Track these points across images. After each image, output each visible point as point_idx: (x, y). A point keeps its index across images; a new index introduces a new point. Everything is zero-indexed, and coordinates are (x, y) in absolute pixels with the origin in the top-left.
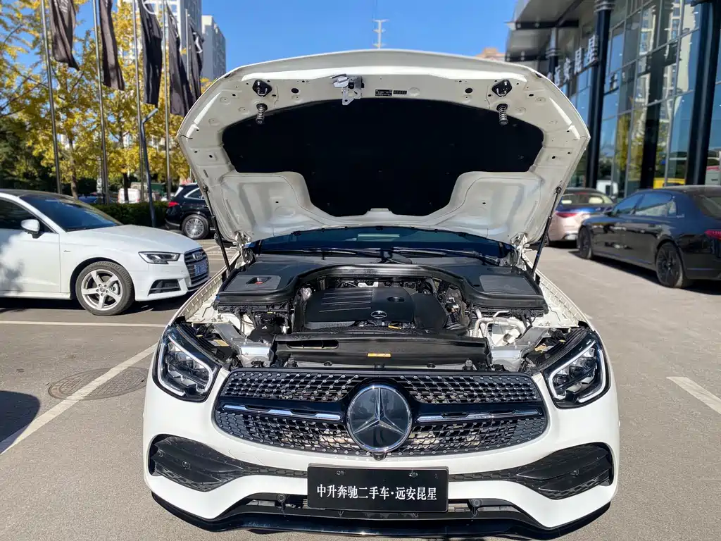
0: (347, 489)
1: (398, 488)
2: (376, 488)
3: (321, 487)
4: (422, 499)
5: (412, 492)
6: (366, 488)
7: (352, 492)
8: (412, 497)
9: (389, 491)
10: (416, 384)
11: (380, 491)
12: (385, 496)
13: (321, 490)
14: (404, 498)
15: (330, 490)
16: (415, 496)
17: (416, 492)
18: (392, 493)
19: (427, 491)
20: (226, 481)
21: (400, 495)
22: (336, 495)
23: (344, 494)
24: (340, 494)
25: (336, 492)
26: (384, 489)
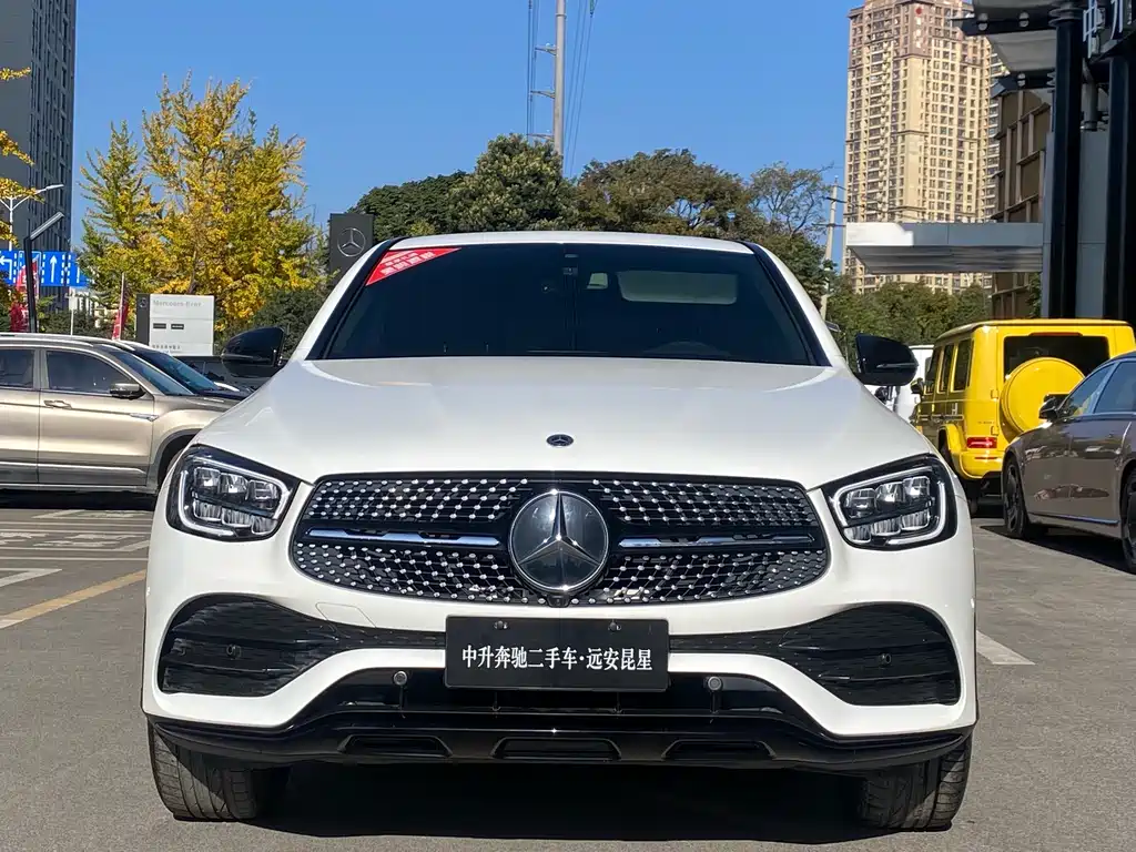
0: (510, 653)
1: (590, 651)
2: (556, 649)
3: (469, 651)
4: (629, 668)
5: (613, 656)
6: (540, 651)
7: (520, 658)
8: (612, 665)
9: (577, 655)
10: (617, 491)
11: (562, 655)
12: (570, 663)
13: (469, 655)
14: (600, 668)
15: (484, 655)
16: (618, 663)
17: (620, 656)
18: (582, 658)
19: (636, 654)
20: (305, 667)
21: (594, 662)
22: (494, 663)
23: (506, 661)
24: (499, 662)
25: (493, 659)
26: (567, 651)
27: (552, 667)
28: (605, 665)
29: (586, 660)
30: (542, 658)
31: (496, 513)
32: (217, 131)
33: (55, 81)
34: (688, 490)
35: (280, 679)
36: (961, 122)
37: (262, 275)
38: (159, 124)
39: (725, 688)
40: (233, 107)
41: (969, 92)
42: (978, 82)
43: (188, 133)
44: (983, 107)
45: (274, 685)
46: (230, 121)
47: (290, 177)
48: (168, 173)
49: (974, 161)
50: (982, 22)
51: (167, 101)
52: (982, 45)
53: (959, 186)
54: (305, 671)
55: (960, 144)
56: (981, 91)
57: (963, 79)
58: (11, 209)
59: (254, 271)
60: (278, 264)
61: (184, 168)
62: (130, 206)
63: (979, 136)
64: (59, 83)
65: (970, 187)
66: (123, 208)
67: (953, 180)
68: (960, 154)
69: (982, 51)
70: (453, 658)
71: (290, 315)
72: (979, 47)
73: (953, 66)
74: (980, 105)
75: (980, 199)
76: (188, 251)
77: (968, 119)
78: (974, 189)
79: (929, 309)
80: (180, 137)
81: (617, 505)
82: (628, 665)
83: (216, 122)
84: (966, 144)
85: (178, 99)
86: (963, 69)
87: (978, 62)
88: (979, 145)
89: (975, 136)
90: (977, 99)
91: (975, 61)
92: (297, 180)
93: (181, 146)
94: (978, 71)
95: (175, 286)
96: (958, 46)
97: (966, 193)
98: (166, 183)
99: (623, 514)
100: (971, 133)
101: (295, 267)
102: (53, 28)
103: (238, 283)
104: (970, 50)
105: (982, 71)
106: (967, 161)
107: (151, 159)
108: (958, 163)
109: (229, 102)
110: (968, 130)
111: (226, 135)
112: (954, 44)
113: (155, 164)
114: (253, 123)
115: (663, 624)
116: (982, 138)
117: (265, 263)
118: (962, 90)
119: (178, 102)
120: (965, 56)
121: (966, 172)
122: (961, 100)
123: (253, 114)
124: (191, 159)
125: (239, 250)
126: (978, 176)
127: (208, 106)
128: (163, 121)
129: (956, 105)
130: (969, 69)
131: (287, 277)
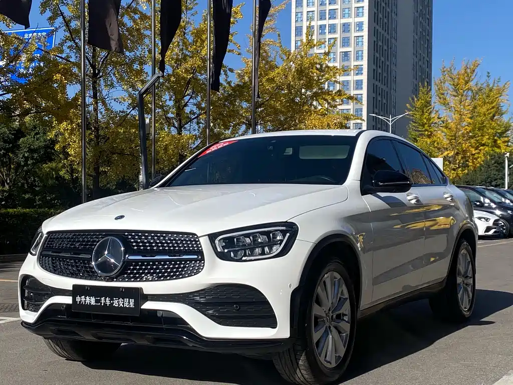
0: (90, 299)
1: (114, 299)
2: (104, 298)
3: (78, 298)
4: (127, 306)
5: (122, 301)
6: (99, 298)
7: (92, 301)
8: (121, 305)
9: (110, 301)
10: (133, 238)
11: (106, 300)
12: (108, 303)
14: (117, 306)
15: (82, 299)
16: (123, 304)
17: (124, 301)
18: (112, 302)
19: (129, 300)
21: (116, 304)
22: (85, 303)
23: (89, 302)
24: (87, 302)
25: (85, 301)
26: (107, 299)
27: (102, 305)
28: (119, 305)
30: (97, 301)
32: (467, 82)
33: (424, 66)
34: (152, 236)
37: (488, 146)
38: (441, 82)
39: (163, 316)
40: (474, 71)
43: (454, 85)
46: (473, 77)
47: (503, 101)
48: (446, 104)
51: (444, 71)
58: (390, 124)
59: (483, 145)
60: (495, 141)
61: (452, 101)
62: (429, 119)
64: (425, 66)
66: (425, 121)
70: (74, 300)
71: (495, 165)
76: (453, 138)
80: (450, 87)
81: (133, 242)
82: (126, 305)
83: (466, 79)
85: (449, 70)
92: (506, 101)
93: (451, 91)
95: (448, 154)
98: (445, 108)
99: (134, 246)
101: (504, 142)
102: (422, 43)
103: (477, 151)
107: (438, 98)
109: (472, 69)
111: (471, 84)
113: (440, 100)
114: (488, 77)
115: (141, 289)
117: (489, 141)
119: (449, 72)
123: (488, 73)
124: (455, 96)
125: (476, 136)
127: (463, 72)
128: (442, 81)
131: (499, 147)
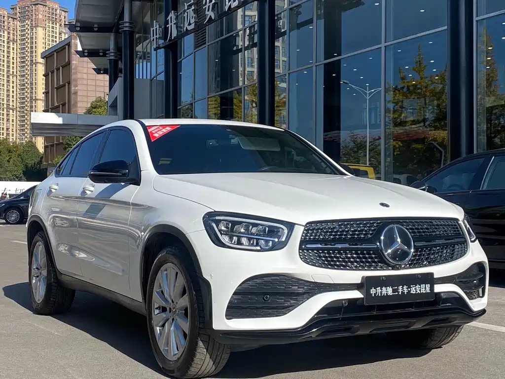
0: (386, 289)
1: (412, 286)
2: (401, 286)
5: (419, 288)
6: (396, 288)
7: (389, 291)
8: (419, 291)
9: (408, 289)
10: (408, 224)
11: (403, 289)
12: (406, 291)
13: (373, 291)
14: (415, 293)
15: (378, 291)
16: (420, 291)
17: (421, 287)
19: (425, 286)
20: (302, 302)
21: (413, 291)
22: (381, 294)
23: (385, 293)
24: (383, 293)
25: (381, 292)
26: (405, 287)
27: (400, 294)
28: (416, 291)
29: (411, 291)
30: (394, 291)
31: (371, 234)
35: (290, 308)
36: (8, 67)
41: (11, 54)
42: (15, 49)
44: (18, 61)
45: (286, 311)
49: (15, 85)
50: (77, 27)
52: (17, 33)
53: (8, 96)
54: (301, 304)
55: (8, 77)
56: (17, 53)
57: (8, 47)
63: (17, 73)
65: (13, 96)
67: (5, 93)
68: (8, 81)
69: (17, 36)
70: (367, 294)
72: (15, 33)
73: (4, 41)
74: (17, 60)
75: (17, 102)
77: (11, 66)
78: (15, 97)
79: (10, 151)
82: (423, 291)
84: (11, 77)
86: (8, 43)
87: (15, 40)
88: (16, 78)
89: (15, 74)
90: (15, 56)
91: (14, 40)
94: (15, 44)
96: (6, 32)
97: (11, 99)
100: (13, 72)
104: (11, 35)
105: (17, 44)
106: (11, 85)
108: (7, 85)
110: (11, 70)
112: (4, 31)
115: (432, 274)
116: (18, 75)
118: (8, 52)
120: (9, 37)
121: (11, 90)
122: (8, 57)
126: (16, 91)
129: (5, 59)
130: (11, 43)
